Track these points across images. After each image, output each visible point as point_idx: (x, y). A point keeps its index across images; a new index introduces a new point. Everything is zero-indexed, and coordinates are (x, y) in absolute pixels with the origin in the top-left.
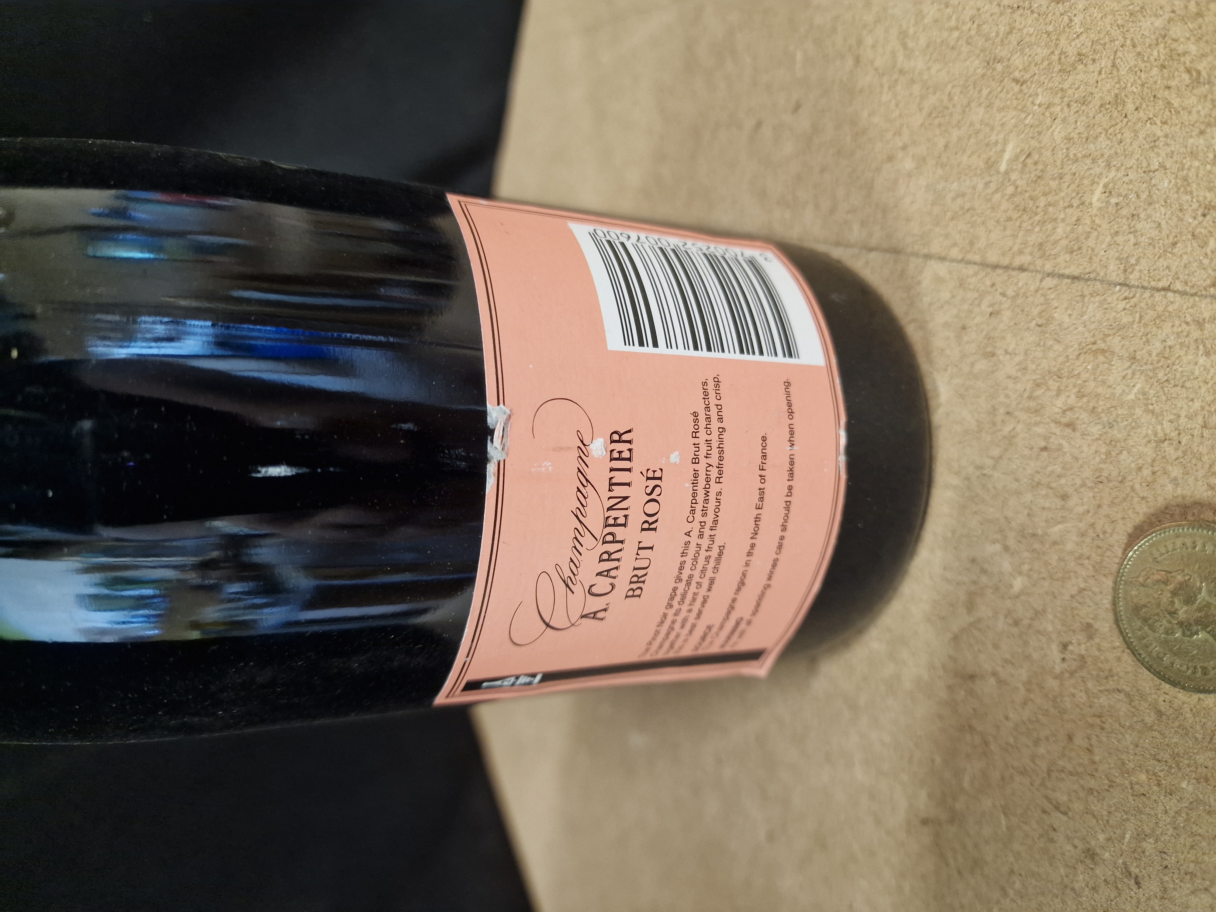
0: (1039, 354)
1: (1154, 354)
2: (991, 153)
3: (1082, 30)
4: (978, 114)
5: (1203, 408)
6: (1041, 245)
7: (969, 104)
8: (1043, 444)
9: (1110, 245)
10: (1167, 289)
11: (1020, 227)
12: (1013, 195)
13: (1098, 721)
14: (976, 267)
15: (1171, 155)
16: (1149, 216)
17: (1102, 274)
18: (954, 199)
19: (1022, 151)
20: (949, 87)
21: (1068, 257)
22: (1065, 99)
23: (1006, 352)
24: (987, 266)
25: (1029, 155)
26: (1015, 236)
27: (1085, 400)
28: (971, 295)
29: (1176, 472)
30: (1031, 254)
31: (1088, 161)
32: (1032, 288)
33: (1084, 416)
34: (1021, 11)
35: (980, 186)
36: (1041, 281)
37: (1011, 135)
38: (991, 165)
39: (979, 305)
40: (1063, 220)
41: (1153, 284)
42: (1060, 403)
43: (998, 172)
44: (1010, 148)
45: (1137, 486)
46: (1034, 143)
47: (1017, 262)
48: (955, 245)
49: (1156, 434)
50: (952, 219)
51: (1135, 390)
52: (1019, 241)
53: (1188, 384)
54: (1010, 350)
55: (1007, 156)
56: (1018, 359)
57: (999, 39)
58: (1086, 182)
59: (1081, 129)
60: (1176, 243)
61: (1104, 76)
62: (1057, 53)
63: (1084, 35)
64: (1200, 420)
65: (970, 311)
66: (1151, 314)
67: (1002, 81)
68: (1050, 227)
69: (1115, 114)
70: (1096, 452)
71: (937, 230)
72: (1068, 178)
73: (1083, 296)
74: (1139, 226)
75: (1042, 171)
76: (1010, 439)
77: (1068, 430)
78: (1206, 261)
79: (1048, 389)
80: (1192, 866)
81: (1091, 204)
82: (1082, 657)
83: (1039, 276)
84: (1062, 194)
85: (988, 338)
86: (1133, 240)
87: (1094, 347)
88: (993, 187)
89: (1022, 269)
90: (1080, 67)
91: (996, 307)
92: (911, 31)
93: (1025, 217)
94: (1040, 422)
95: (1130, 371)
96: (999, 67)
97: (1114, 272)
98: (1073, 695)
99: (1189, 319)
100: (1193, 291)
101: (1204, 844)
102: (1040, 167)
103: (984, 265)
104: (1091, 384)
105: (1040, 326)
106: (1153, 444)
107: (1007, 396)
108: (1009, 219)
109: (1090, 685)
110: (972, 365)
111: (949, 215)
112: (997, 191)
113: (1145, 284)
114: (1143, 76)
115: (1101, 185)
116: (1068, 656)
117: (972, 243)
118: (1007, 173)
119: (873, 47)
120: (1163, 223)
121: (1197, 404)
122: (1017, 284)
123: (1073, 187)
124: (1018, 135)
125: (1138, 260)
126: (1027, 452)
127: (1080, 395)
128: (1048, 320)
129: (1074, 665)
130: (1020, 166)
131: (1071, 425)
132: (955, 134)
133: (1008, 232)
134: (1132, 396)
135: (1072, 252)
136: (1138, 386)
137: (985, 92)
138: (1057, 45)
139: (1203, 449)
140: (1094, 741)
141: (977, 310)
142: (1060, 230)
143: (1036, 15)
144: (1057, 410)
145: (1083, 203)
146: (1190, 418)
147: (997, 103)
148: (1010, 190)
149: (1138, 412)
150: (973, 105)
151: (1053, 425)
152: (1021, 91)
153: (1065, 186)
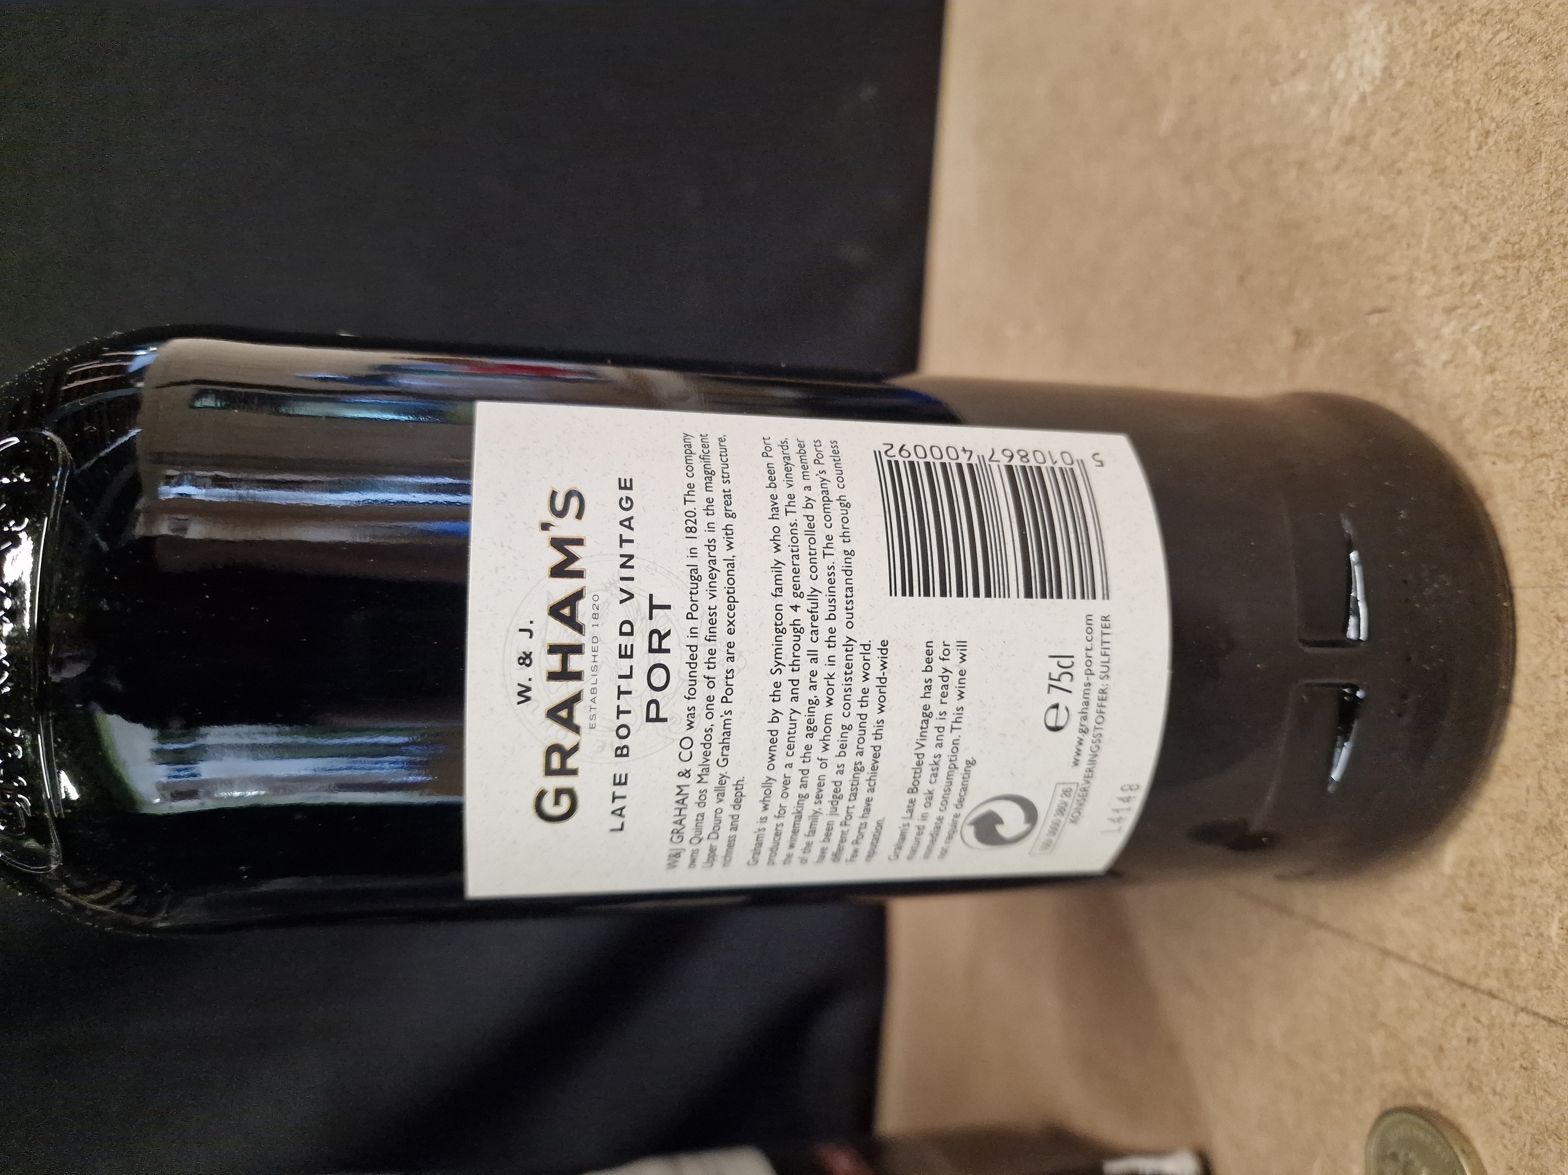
0: (1531, 1104)
6: (1506, 971)
11: (1479, 943)
12: (1463, 904)
21: (1538, 994)
23: (1494, 1092)
24: (1453, 981)
26: (1475, 954)
31: (1537, 887)
32: (1508, 1021)
36: (1516, 1015)
39: (1453, 1025)
40: (1524, 949)
52: (1482, 960)
56: (1509, 1103)
58: (1540, 911)
59: (1521, 849)
65: (1444, 1031)
68: (1511, 952)
72: (1519, 901)
75: (1490, 886)
81: (1550, 938)
83: (1512, 1008)
84: (1517, 918)
85: (1471, 1069)
89: (1491, 994)
91: (1473, 1033)
93: (1483, 935)
103: (1449, 978)
105: (1525, 1069)
115: (1556, 920)
117: (1430, 949)
122: (1490, 1011)
123: (1526, 913)
128: (1532, 1064)
135: (1541, 989)
141: (1451, 1030)
142: (1523, 960)
153: (1518, 910)
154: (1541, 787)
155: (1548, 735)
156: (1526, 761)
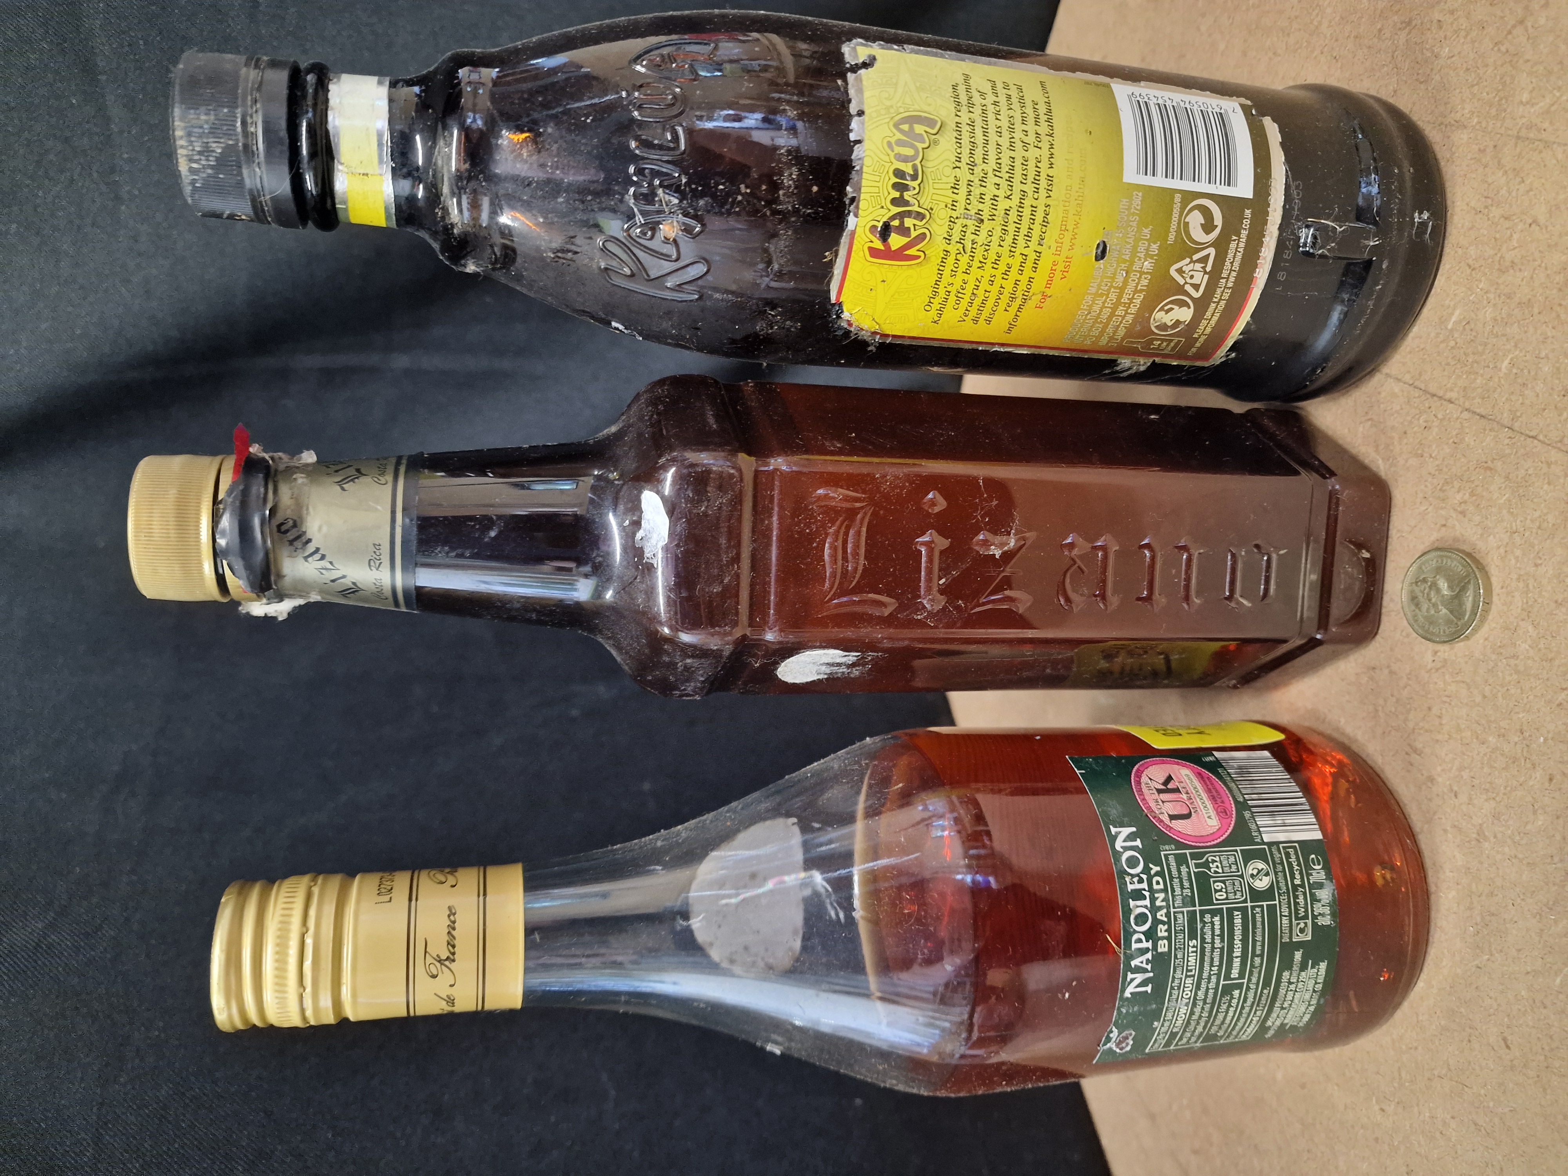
0: (1451, 462)
1: (1520, 477)
2: (1445, 313)
3: (1516, 245)
5: (1540, 517)
6: (1465, 387)
8: (1444, 523)
9: (1507, 399)
10: (1534, 437)
11: (1454, 371)
12: (1453, 348)
13: (1448, 700)
14: (1421, 392)
15: (1553, 350)
16: (1533, 388)
17: (1499, 418)
19: (1464, 318)
21: (1480, 401)
22: (1498, 291)
23: (1431, 456)
24: (1429, 393)
25: (1468, 323)
26: (1449, 377)
27: (1474, 498)
29: (1518, 552)
30: (1458, 392)
31: (1504, 339)
32: (1455, 416)
33: (1471, 508)
34: (1480, 215)
35: (1433, 335)
36: (1461, 413)
37: (1460, 304)
38: (1442, 321)
39: (1418, 419)
40: (1482, 375)
41: (1527, 432)
42: (1459, 497)
43: (1446, 328)
44: (1457, 312)
45: (1495, 558)
46: (1473, 315)
47: (1448, 396)
48: (1409, 372)
49: (1511, 528)
50: (1410, 352)
51: (1504, 498)
52: (1452, 381)
53: (1535, 500)
54: (1433, 455)
55: (1454, 319)
56: (1437, 463)
58: (1500, 353)
59: (1504, 316)
60: (1545, 409)
61: (1524, 282)
62: (1499, 255)
63: (1516, 251)
64: (1538, 524)
65: (1411, 422)
66: (1522, 451)
68: (1473, 377)
69: (1526, 312)
70: (1475, 533)
72: (1490, 346)
73: (1485, 430)
74: (1526, 392)
75: (1475, 337)
76: (1423, 515)
77: (1461, 516)
78: (1559, 425)
79: (1453, 487)
80: (1488, 785)
81: (1500, 370)
82: (1445, 660)
83: (1460, 409)
84: (1484, 357)
85: (1420, 443)
86: (1521, 401)
87: (1486, 465)
88: (1441, 337)
89: (1450, 401)
90: (1511, 271)
91: (1429, 423)
93: (1458, 366)
94: (1445, 507)
95: (1503, 485)
96: (1460, 251)
97: (1506, 419)
98: (1436, 683)
99: (1543, 459)
100: (1549, 442)
101: (1496, 773)
102: (1474, 334)
103: (1426, 392)
104: (1479, 490)
105: (1455, 443)
106: (1509, 534)
107: (1426, 486)
108: (1448, 364)
109: (1447, 677)
110: (1407, 460)
112: (1442, 342)
113: (1523, 431)
114: (1548, 292)
115: (1509, 358)
116: (1436, 658)
117: (1420, 374)
118: (1452, 330)
120: (1540, 395)
121: (1537, 514)
122: (1446, 411)
123: (1491, 354)
124: (1463, 306)
125: (1522, 414)
126: (1433, 526)
127: (1472, 494)
128: (1461, 440)
129: (1440, 665)
130: (1461, 328)
131: (1463, 513)
133: (1446, 373)
134: (1502, 501)
135: (1483, 398)
136: (1507, 496)
138: (1500, 250)
139: (1536, 542)
140: (1444, 711)
141: (1416, 422)
142: (1478, 381)
143: (1490, 222)
144: (1456, 501)
145: (1496, 367)
146: (1532, 521)
148: (1452, 343)
149: (1504, 512)
151: (1452, 511)
152: (1471, 275)
153: (1487, 351)
154: (1532, 278)
155: (1549, 246)
156: (1529, 261)
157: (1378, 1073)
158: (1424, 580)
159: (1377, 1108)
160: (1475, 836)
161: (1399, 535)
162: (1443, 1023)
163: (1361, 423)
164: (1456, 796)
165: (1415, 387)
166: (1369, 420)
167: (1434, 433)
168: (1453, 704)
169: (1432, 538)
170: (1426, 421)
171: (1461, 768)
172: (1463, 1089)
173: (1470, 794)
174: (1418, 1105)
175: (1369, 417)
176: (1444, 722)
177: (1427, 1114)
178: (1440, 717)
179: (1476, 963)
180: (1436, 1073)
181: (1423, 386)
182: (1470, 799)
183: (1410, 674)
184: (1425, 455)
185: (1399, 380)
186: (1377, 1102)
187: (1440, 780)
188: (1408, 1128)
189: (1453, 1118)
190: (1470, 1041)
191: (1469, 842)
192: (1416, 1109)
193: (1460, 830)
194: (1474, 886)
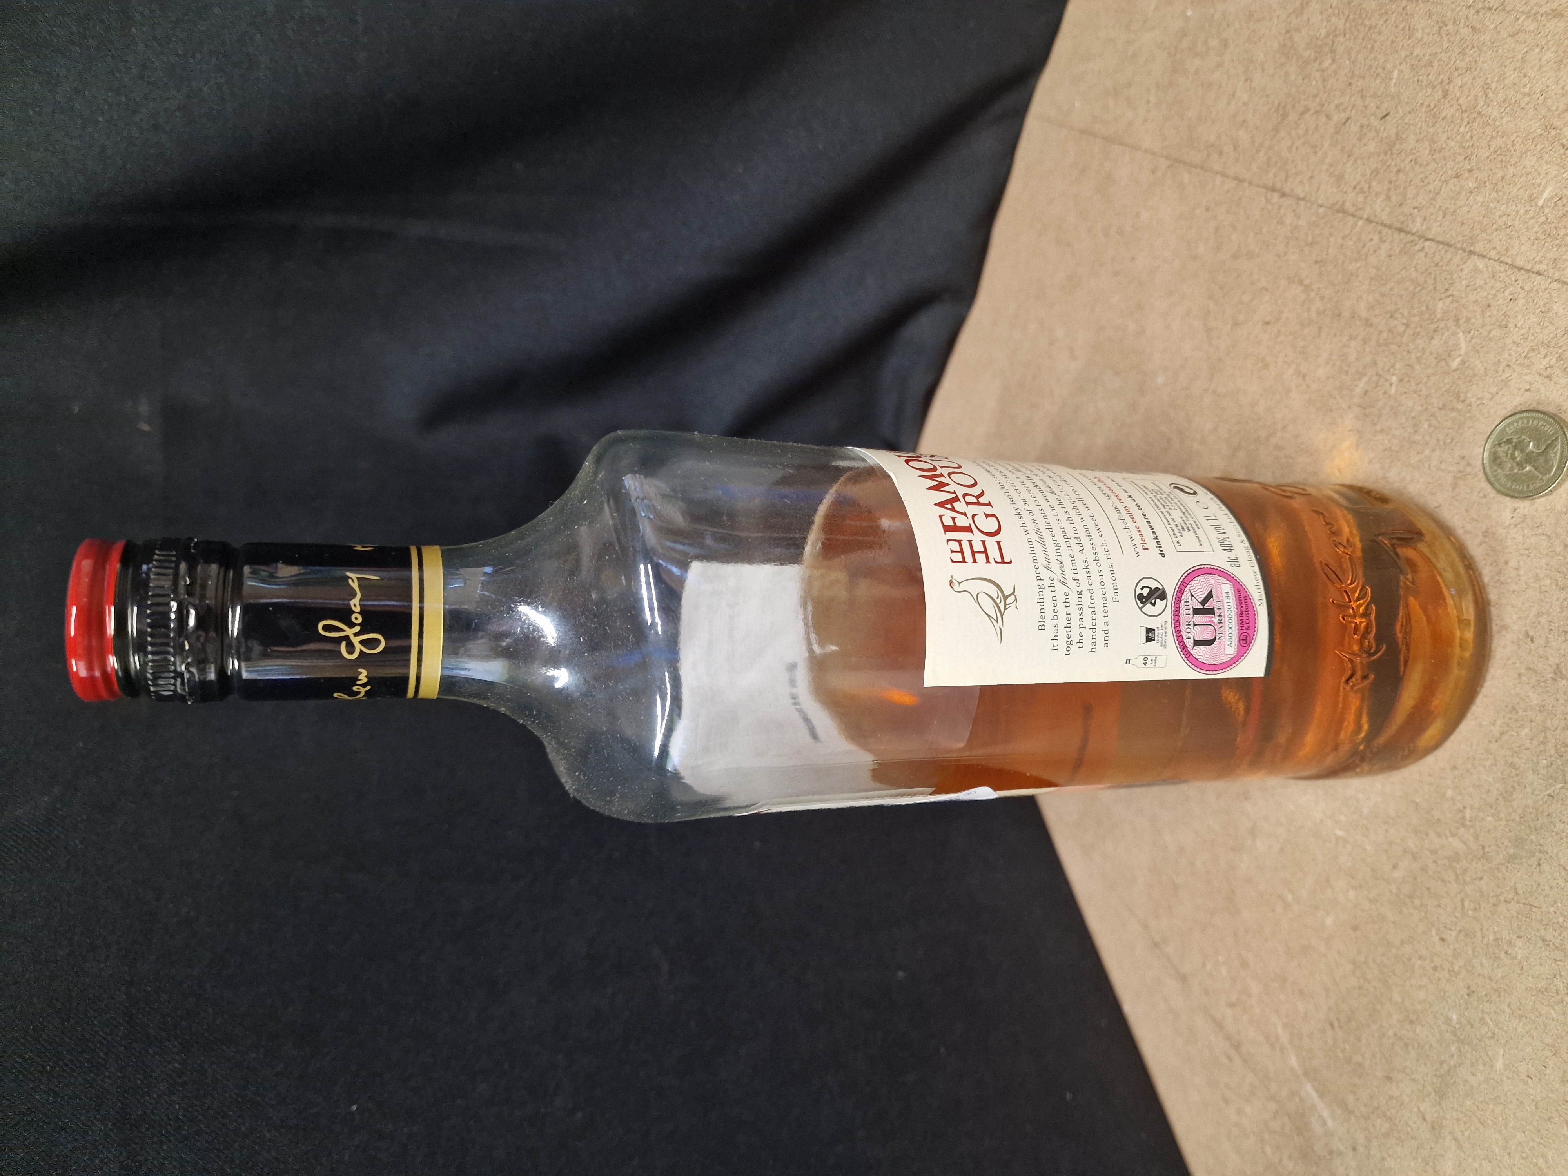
0: (1538, 330)
4: (1530, 161)
6: (1555, 260)
7: (1526, 152)
8: (1528, 387)
11: (1544, 245)
13: (1527, 552)
18: (1500, 217)
19: (1556, 195)
20: (1515, 135)
23: (1516, 326)
24: (1515, 267)
26: (1538, 251)
27: (1562, 362)
28: (1498, 285)
32: (1543, 287)
33: (1558, 372)
35: (1522, 212)
36: (1550, 283)
37: (1552, 182)
38: (1532, 199)
39: (1504, 292)
42: (1545, 362)
43: (1537, 205)
44: (1549, 189)
50: (1496, 230)
52: (1540, 254)
54: (1519, 325)
55: (1545, 196)
56: (1522, 332)
57: (1557, 113)
65: (1495, 295)
67: (1553, 143)
70: (1561, 395)
71: (1484, 235)
76: (1506, 382)
77: (1547, 380)
79: (1539, 353)
82: (1525, 516)
83: (1549, 280)
85: (1505, 315)
88: (1531, 214)
89: (1539, 273)
91: (1516, 295)
92: (1494, 86)
94: (1530, 373)
96: (1553, 133)
98: (1514, 538)
103: (1513, 266)
105: (1543, 312)
107: (1510, 355)
109: (1526, 532)
110: (1490, 331)
111: (1495, 226)
112: (1533, 218)
116: (1516, 513)
118: (1542, 207)
119: (1461, 87)
122: (1533, 283)
124: (1556, 184)
126: (1516, 391)
127: (1559, 359)
128: (1549, 309)
129: (1518, 520)
131: (1549, 377)
132: (1512, 170)
133: (1535, 247)
137: (1539, 147)
140: (1521, 563)
141: (1501, 295)
144: (1542, 367)
147: (1546, 157)
148: (1542, 219)
150: (1529, 154)
151: (1537, 376)
152: (1565, 154)
157: (1439, 906)
158: (1509, 441)
159: (1436, 938)
160: (1552, 675)
161: (1479, 402)
162: (1511, 851)
163: (1441, 299)
164: (1532, 641)
165: (1501, 262)
166: (1449, 296)
167: (1520, 304)
168: (1532, 555)
169: (1515, 403)
170: (1510, 294)
171: (1539, 614)
172: (1531, 909)
173: (1547, 638)
174: (1481, 930)
175: (1449, 293)
176: (1521, 573)
177: (1491, 938)
178: (1517, 569)
179: (1548, 792)
180: (1502, 898)
181: (1509, 261)
182: (1548, 642)
183: (1486, 532)
184: (1510, 325)
185: (1483, 256)
186: (1437, 934)
187: (1515, 627)
188: (1470, 952)
189: (1519, 937)
190: (1539, 865)
191: (1545, 682)
192: (1479, 934)
193: (1535, 671)
194: (1549, 721)
